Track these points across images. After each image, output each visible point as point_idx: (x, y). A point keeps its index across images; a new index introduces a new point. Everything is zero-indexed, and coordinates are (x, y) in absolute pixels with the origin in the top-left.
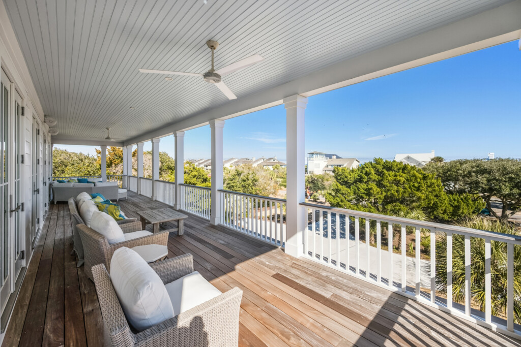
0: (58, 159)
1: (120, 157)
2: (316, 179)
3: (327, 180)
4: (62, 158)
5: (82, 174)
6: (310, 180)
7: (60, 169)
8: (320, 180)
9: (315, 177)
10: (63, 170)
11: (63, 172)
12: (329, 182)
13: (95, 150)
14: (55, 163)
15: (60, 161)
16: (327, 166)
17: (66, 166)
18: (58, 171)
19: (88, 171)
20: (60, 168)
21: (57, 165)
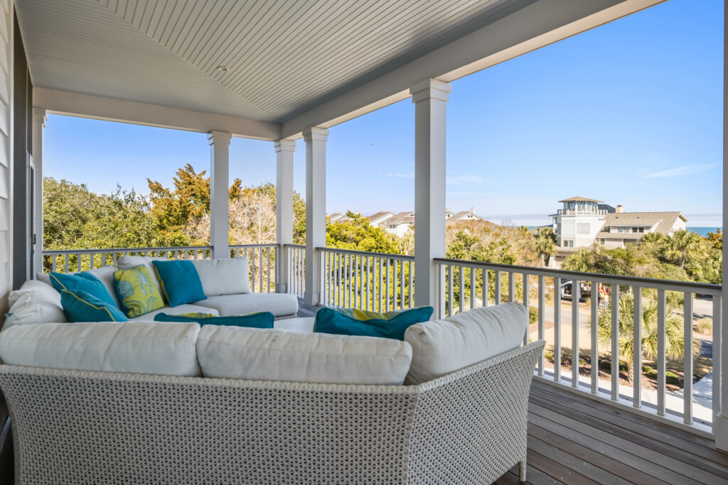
0: (68, 205)
1: (203, 198)
2: (610, 258)
3: (640, 262)
4: (76, 202)
5: (122, 240)
6: (592, 261)
7: (72, 227)
8: (620, 260)
9: (606, 255)
10: (78, 231)
11: (78, 234)
12: (646, 266)
13: (147, 184)
14: (61, 213)
15: (72, 209)
16: (607, 230)
17: (84, 221)
18: (68, 232)
19: (136, 233)
20: (71, 224)
21: (66, 218)
